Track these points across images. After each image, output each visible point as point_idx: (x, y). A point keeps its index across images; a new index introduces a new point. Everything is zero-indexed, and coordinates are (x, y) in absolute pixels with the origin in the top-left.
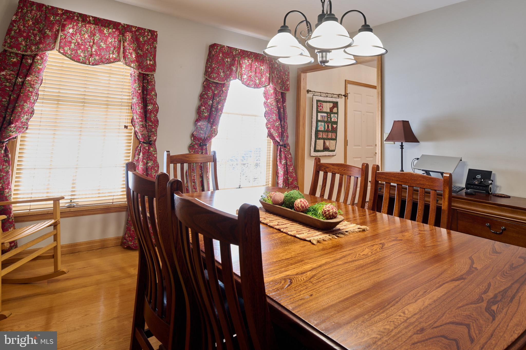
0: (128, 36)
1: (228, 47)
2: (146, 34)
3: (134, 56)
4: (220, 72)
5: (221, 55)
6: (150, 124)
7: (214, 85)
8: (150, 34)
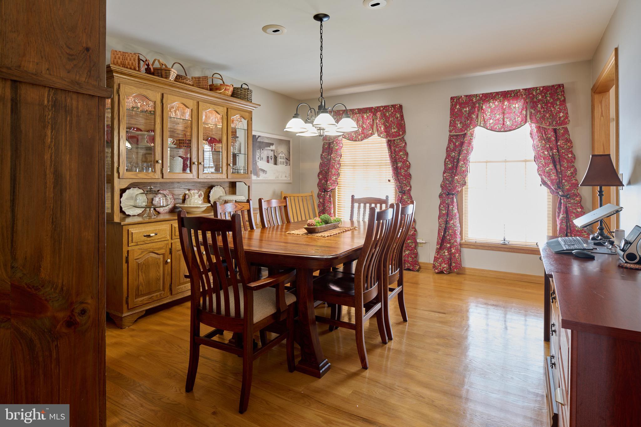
0: (379, 115)
1: (466, 96)
2: (390, 109)
3: (382, 129)
4: (457, 124)
5: (458, 107)
6: (402, 177)
7: (455, 137)
8: (393, 108)
